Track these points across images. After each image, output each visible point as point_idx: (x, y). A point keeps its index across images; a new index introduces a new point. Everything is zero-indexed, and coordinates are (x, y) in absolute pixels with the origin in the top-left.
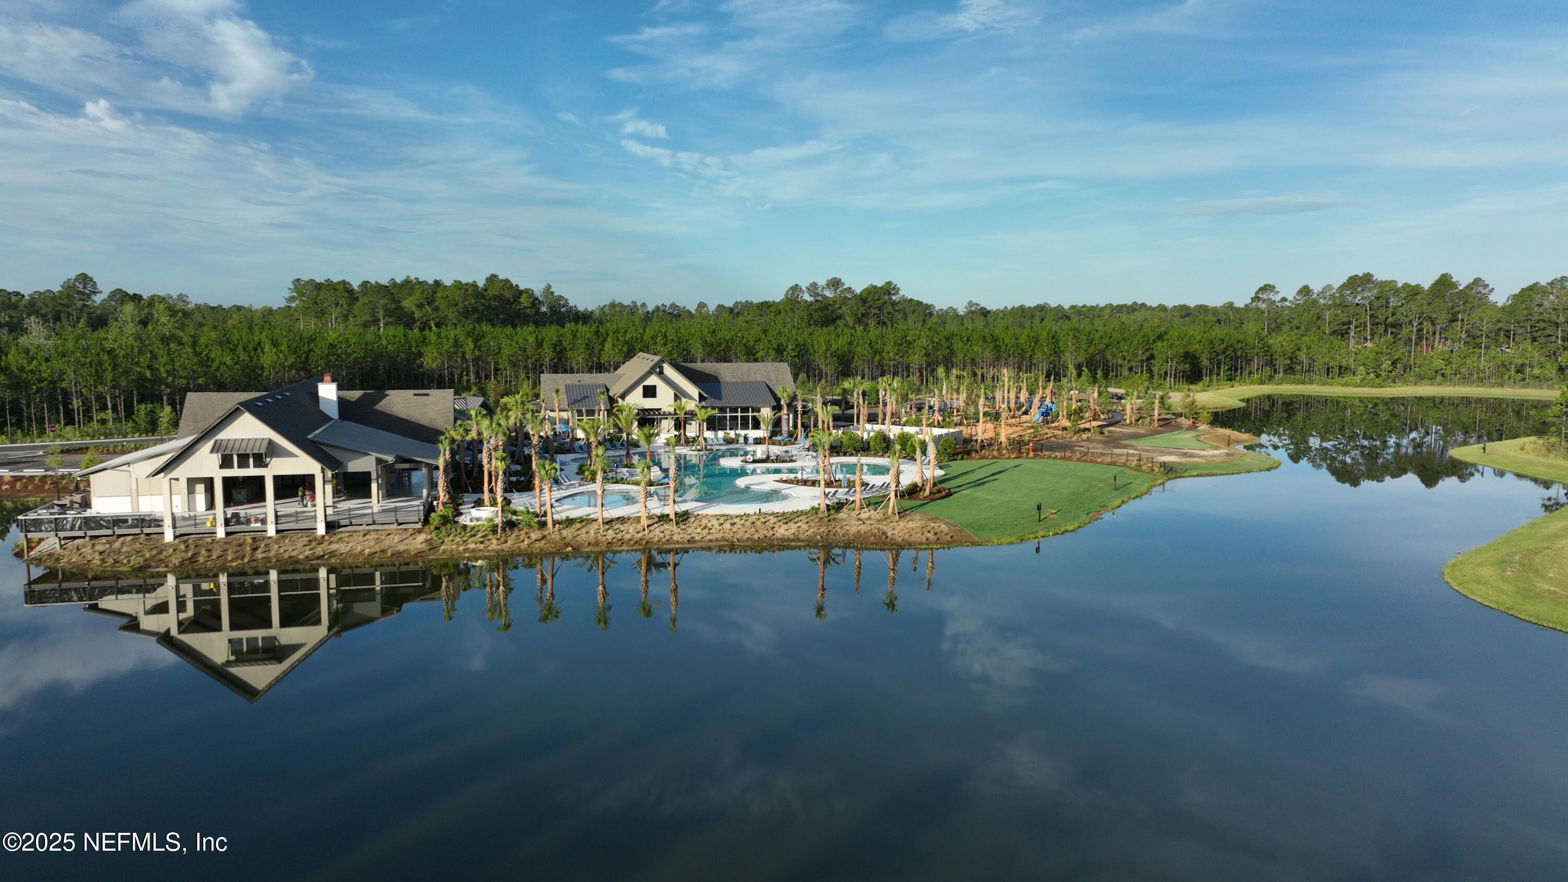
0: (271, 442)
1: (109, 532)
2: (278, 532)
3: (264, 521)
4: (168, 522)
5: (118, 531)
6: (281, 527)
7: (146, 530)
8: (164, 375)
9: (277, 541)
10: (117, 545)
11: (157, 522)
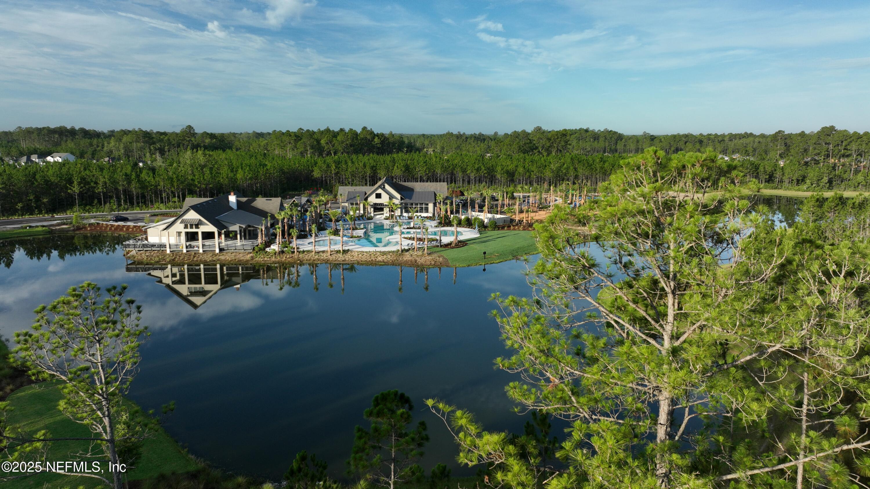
0: (200, 220)
1: (150, 249)
2: (203, 251)
3: (199, 248)
4: (168, 246)
5: (153, 249)
6: (204, 250)
7: (162, 249)
8: (197, 183)
9: (202, 254)
10: (152, 253)
11: (165, 246)
